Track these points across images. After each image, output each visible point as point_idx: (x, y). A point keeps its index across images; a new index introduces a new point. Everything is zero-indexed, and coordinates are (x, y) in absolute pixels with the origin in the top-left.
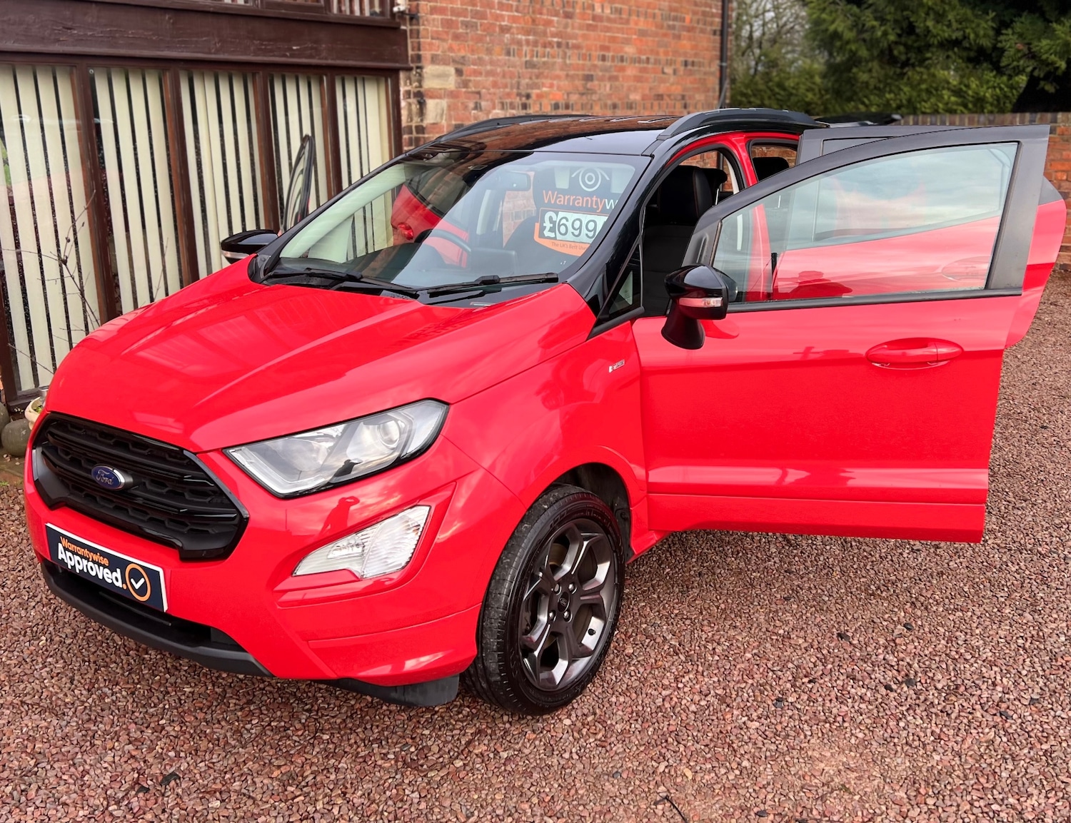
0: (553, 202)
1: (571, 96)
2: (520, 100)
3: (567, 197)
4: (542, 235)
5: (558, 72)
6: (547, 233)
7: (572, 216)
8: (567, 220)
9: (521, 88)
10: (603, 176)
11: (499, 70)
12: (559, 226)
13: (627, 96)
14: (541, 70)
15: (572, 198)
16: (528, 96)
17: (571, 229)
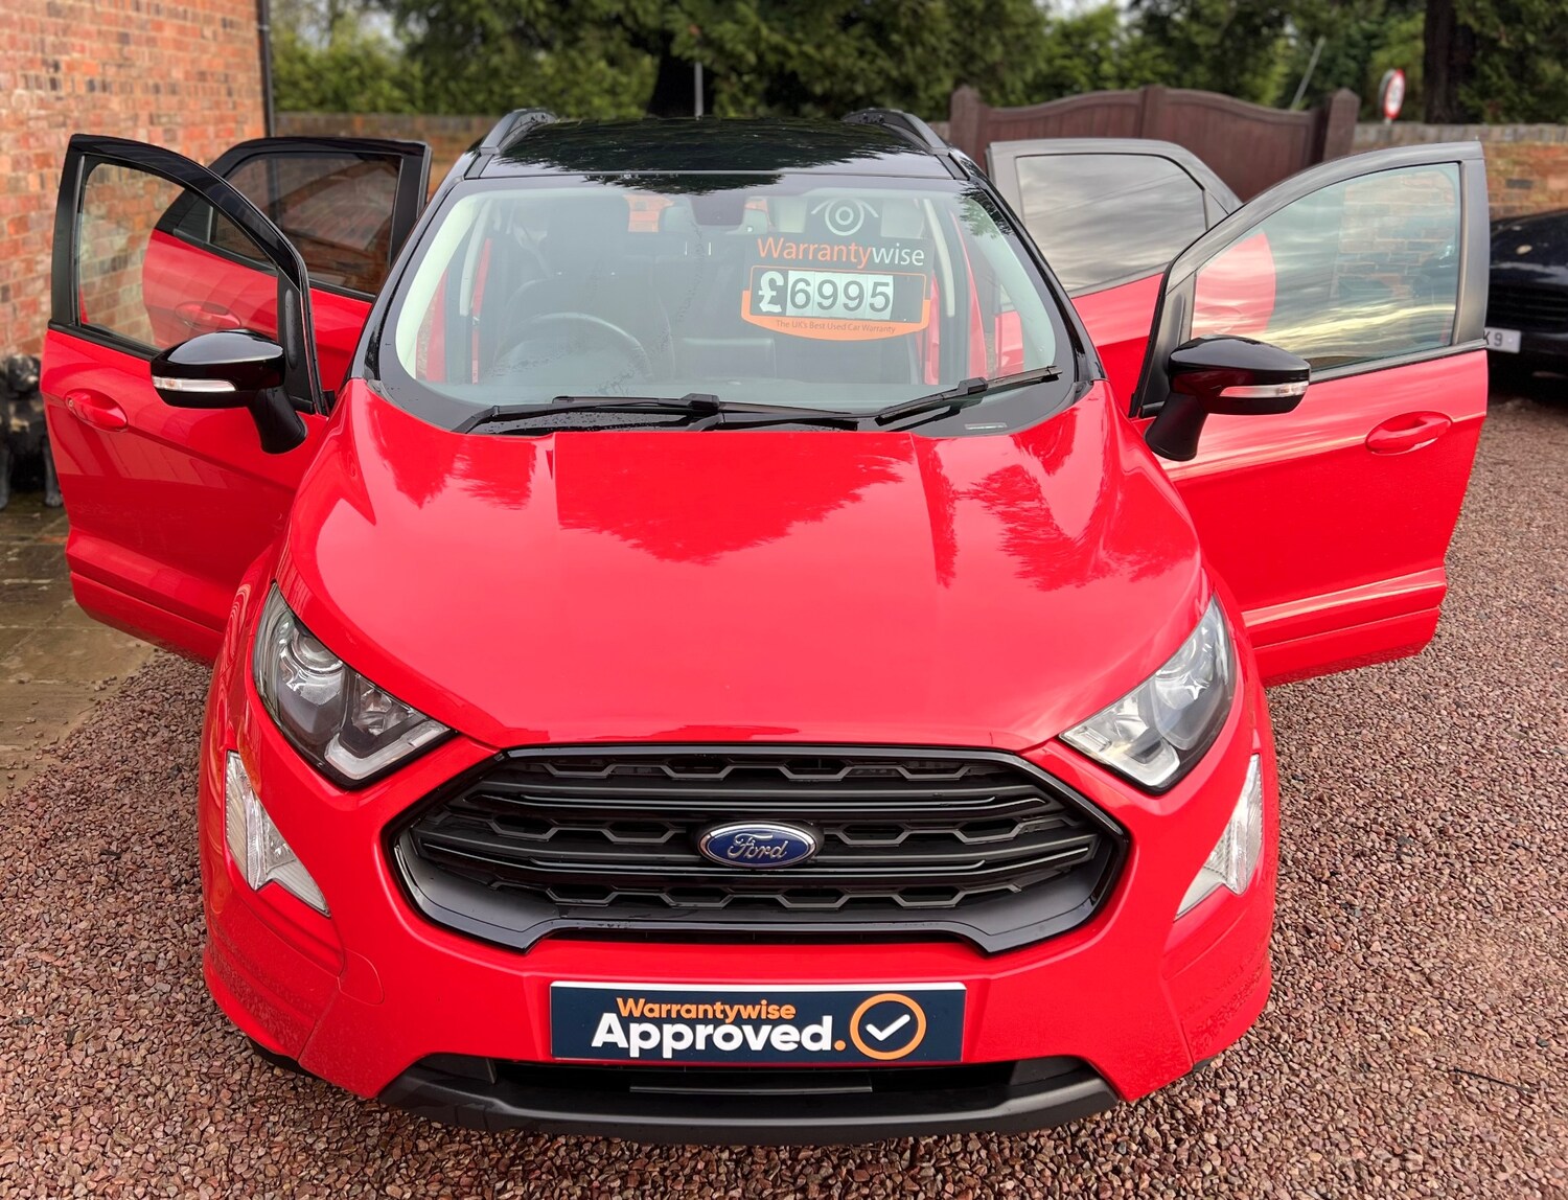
0: (775, 255)
1: (107, 67)
2: (48, 72)
3: (802, 247)
4: (755, 309)
5: (89, 27)
6: (765, 306)
7: (815, 278)
8: (808, 284)
9: (47, 50)
10: (868, 214)
11: (16, 17)
12: (794, 294)
13: (169, 74)
14: (68, 21)
15: (812, 248)
16: (56, 67)
17: (818, 298)
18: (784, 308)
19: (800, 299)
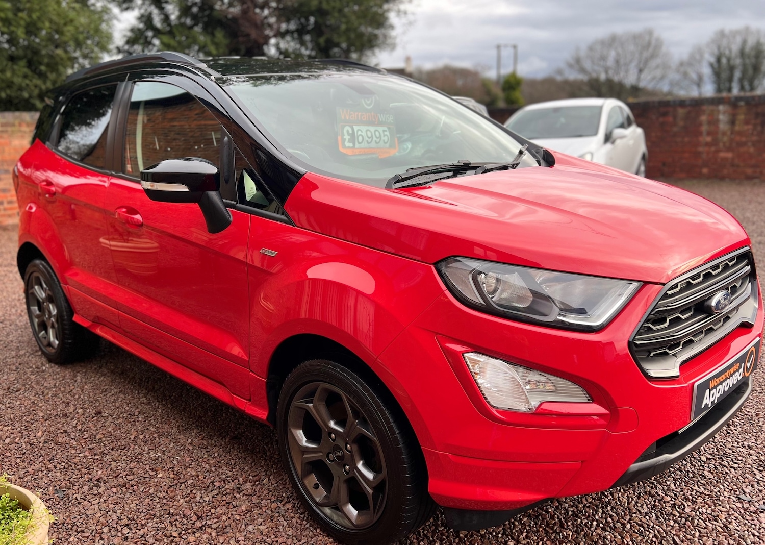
0: (347, 118)
4: (344, 146)
6: (347, 144)
7: (364, 128)
8: (362, 132)
12: (357, 137)
15: (360, 114)
17: (367, 139)
18: (354, 144)
19: (360, 139)
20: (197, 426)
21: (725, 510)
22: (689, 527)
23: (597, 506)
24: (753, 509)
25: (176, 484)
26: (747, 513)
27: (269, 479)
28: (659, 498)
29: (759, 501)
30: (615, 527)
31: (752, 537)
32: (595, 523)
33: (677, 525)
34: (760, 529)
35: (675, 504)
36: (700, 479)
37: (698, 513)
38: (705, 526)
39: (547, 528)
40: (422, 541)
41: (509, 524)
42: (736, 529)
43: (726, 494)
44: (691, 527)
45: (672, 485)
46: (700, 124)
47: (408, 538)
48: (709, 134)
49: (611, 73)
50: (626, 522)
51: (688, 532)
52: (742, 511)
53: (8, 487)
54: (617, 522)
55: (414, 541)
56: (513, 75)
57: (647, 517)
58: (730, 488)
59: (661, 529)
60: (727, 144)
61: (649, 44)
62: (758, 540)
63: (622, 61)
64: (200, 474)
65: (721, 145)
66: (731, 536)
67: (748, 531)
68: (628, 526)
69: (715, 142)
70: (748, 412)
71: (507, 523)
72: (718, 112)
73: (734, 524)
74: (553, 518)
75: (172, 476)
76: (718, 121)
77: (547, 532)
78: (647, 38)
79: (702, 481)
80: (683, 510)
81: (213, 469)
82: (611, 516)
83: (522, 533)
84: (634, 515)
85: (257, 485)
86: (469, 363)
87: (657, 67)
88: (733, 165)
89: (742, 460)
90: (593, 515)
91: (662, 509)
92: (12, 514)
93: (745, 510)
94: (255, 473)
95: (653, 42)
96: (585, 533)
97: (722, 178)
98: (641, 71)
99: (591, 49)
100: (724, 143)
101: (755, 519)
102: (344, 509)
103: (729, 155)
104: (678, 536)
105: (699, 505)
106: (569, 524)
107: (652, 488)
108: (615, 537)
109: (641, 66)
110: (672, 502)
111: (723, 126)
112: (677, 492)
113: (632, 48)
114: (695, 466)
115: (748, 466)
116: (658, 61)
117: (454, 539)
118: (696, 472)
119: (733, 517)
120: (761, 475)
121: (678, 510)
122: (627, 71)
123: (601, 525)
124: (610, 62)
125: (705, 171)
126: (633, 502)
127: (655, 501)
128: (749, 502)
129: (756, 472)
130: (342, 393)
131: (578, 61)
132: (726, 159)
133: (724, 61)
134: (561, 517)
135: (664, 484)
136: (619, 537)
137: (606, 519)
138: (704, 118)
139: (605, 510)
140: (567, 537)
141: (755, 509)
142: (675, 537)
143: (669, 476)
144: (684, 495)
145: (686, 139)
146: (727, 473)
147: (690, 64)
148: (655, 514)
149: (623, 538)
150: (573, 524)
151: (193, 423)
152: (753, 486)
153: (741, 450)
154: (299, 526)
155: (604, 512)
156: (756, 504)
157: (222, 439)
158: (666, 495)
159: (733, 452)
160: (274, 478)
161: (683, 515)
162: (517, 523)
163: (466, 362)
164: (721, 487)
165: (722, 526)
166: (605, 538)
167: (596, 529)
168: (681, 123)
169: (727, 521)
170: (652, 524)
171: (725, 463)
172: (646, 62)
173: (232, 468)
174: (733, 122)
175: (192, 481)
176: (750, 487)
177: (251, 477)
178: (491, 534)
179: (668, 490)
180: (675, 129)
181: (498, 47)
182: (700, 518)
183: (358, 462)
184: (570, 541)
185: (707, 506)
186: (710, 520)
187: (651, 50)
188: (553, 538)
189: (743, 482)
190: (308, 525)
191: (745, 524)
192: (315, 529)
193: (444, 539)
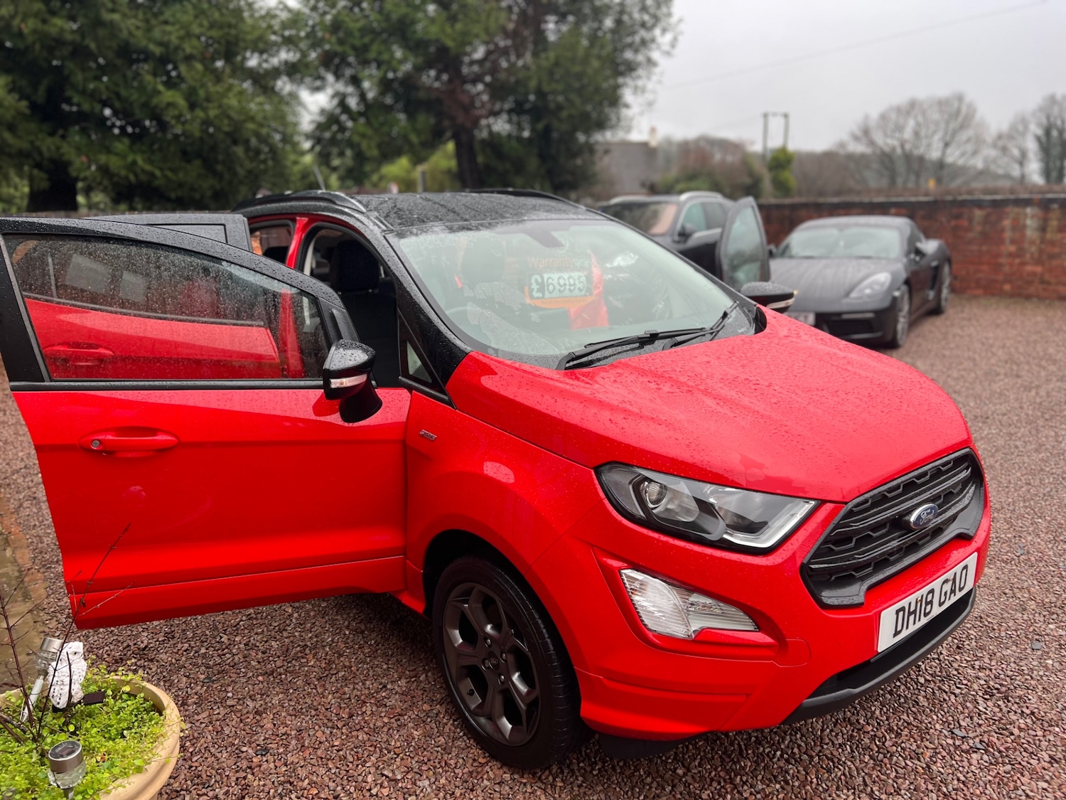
0: (536, 267)
4: (531, 296)
6: (535, 294)
7: (555, 276)
8: (553, 279)
12: (548, 286)
17: (558, 287)
19: (551, 288)
20: (357, 605)
21: (932, 746)
22: (886, 765)
23: (785, 733)
24: (965, 747)
25: (327, 676)
26: (958, 752)
27: (426, 676)
28: (859, 727)
29: (974, 738)
30: (801, 760)
31: (956, 782)
32: (779, 753)
33: (872, 762)
34: (968, 773)
35: (875, 735)
36: (911, 706)
37: (899, 749)
38: (904, 764)
39: (723, 756)
40: (583, 761)
41: (682, 747)
42: (939, 772)
43: (938, 726)
44: (888, 766)
45: (878, 712)
46: (1003, 230)
47: (568, 757)
48: (1013, 242)
49: (908, 147)
50: (814, 754)
51: (883, 772)
52: (952, 749)
53: (143, 687)
54: (804, 753)
55: (574, 761)
56: (783, 150)
57: (840, 750)
58: (944, 720)
59: (852, 766)
60: (1036, 255)
61: (958, 112)
62: (962, 786)
63: (923, 133)
64: (353, 664)
65: (1028, 256)
66: (932, 779)
67: (953, 774)
68: (816, 759)
69: (1020, 253)
70: (989, 622)
71: (680, 746)
72: (1026, 215)
73: (939, 765)
74: (732, 744)
75: (323, 665)
76: (1024, 226)
77: (722, 761)
78: (956, 104)
79: (913, 709)
80: (884, 744)
81: (368, 659)
82: (799, 746)
83: (695, 759)
84: (825, 747)
85: (413, 682)
86: (626, 581)
87: (968, 140)
88: (1043, 282)
89: (966, 685)
90: (779, 743)
91: (860, 740)
92: (145, 716)
93: (956, 747)
94: (413, 668)
95: (964, 109)
96: (766, 765)
97: (1028, 297)
98: (947, 145)
99: (883, 117)
100: (1032, 255)
101: (965, 760)
102: (498, 723)
103: (1039, 269)
104: (870, 776)
105: (904, 738)
106: (749, 752)
107: (853, 714)
108: (798, 772)
109: (948, 138)
110: (873, 733)
111: (1031, 234)
112: (881, 720)
113: (935, 116)
114: (909, 689)
115: (972, 693)
116: (969, 133)
117: (618, 762)
118: (909, 696)
119: (939, 756)
120: (985, 706)
121: (878, 743)
122: (929, 146)
123: (785, 756)
124: (908, 134)
125: (1007, 287)
126: (828, 730)
127: (853, 731)
128: (963, 738)
129: (980, 700)
130: (497, 598)
131: (866, 132)
132: (1034, 274)
133: (1055, 133)
134: (742, 743)
135: (869, 709)
136: (804, 773)
137: (793, 749)
138: (1007, 223)
139: (793, 738)
140: (744, 768)
141: (968, 747)
142: (866, 777)
143: (876, 701)
144: (889, 724)
145: (984, 248)
146: (945, 700)
147: (1011, 137)
148: (850, 747)
149: (807, 773)
150: (753, 752)
151: (353, 602)
152: (972, 718)
153: (969, 671)
154: (452, 734)
155: (791, 740)
156: (971, 742)
157: (381, 624)
158: (868, 724)
159: (959, 673)
160: (433, 674)
161: (881, 750)
162: (691, 747)
163: (623, 580)
164: (935, 717)
165: (924, 766)
166: (787, 772)
167: (778, 760)
168: (978, 228)
169: (931, 760)
170: (843, 759)
171: (946, 688)
172: (955, 133)
173: (389, 660)
174: (1043, 229)
175: (343, 673)
176: (968, 720)
177: (407, 672)
178: (661, 758)
179: (872, 717)
180: (971, 235)
181: (765, 116)
182: (900, 755)
183: (514, 674)
184: (746, 773)
185: (912, 740)
186: (911, 758)
187: (960, 119)
188: (728, 767)
189: (962, 713)
190: (461, 734)
191: (952, 766)
192: (469, 739)
193: (607, 761)
